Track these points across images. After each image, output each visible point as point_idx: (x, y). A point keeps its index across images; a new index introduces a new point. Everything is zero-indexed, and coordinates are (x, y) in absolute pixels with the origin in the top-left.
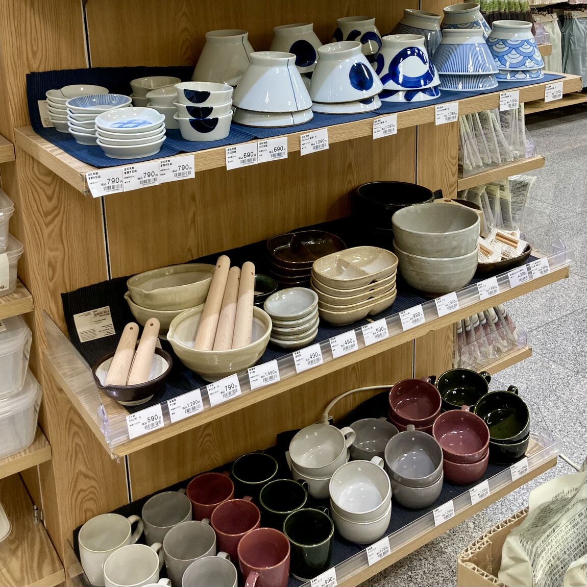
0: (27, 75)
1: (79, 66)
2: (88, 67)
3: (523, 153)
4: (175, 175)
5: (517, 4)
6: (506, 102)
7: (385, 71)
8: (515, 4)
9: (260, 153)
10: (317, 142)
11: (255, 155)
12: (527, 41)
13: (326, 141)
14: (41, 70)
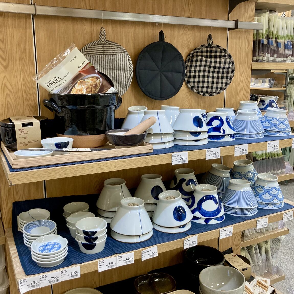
0: (13, 203)
1: (40, 197)
2: (45, 198)
3: (277, 226)
4: (69, 277)
5: (276, 154)
6: (260, 224)
7: (195, 206)
8: (274, 154)
9: (118, 262)
10: (151, 253)
11: (115, 263)
12: (275, 188)
13: (156, 252)
14: (20, 200)
